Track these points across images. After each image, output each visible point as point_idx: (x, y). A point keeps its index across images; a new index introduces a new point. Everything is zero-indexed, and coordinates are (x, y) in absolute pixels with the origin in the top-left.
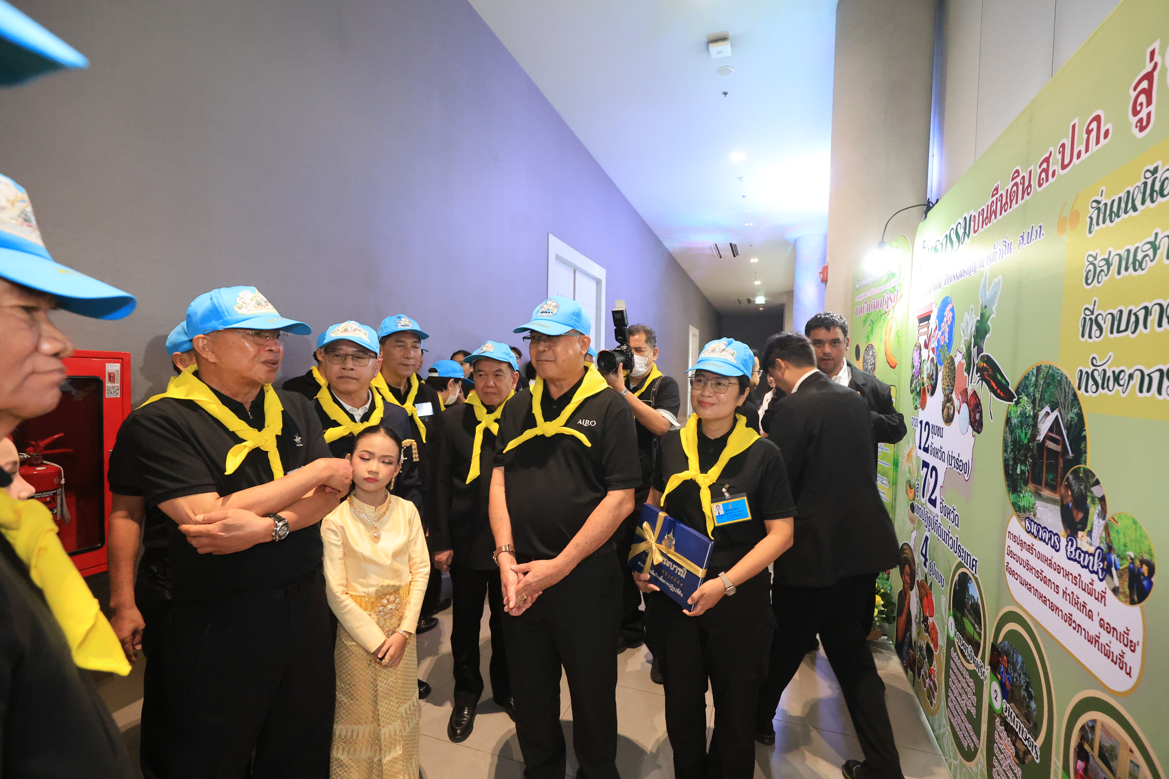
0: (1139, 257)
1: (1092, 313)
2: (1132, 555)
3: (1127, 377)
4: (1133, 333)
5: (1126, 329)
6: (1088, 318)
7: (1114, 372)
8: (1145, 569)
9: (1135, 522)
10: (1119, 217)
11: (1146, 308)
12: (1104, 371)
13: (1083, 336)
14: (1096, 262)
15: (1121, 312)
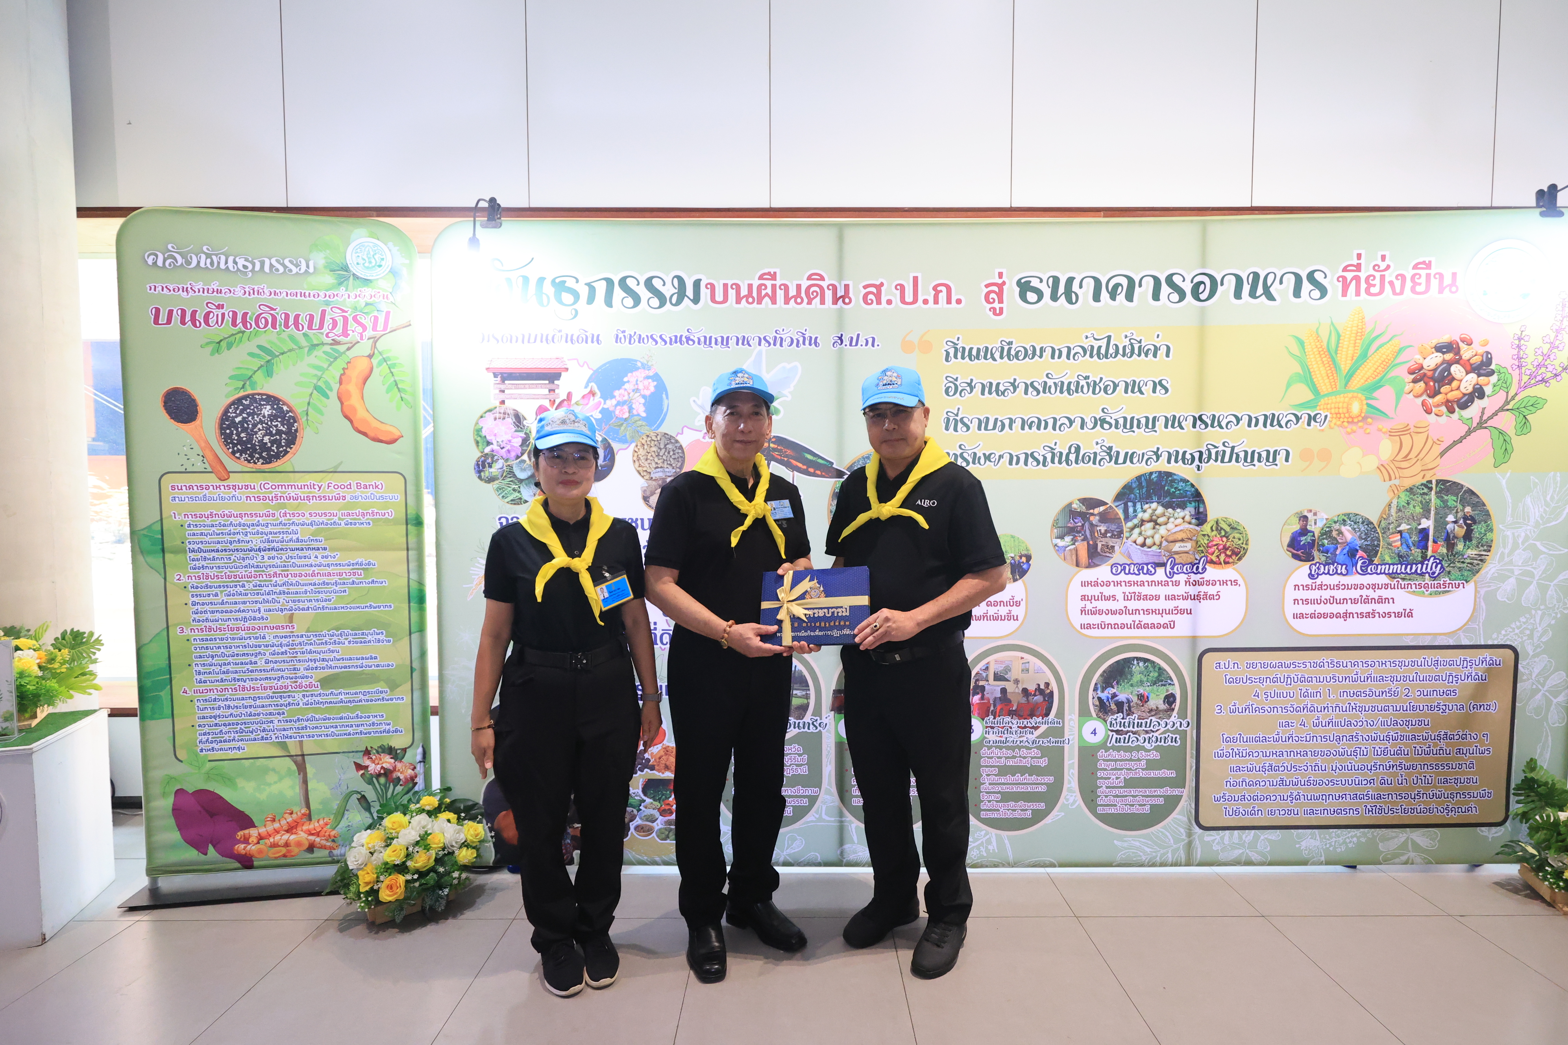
0: (1002, 388)
1: (957, 415)
2: (1013, 555)
3: (997, 457)
4: (1002, 431)
5: (994, 428)
6: (951, 419)
7: (984, 454)
8: (1024, 559)
9: (1013, 537)
10: (978, 359)
11: (1011, 419)
12: (975, 454)
13: (947, 429)
14: (958, 383)
15: (988, 419)
